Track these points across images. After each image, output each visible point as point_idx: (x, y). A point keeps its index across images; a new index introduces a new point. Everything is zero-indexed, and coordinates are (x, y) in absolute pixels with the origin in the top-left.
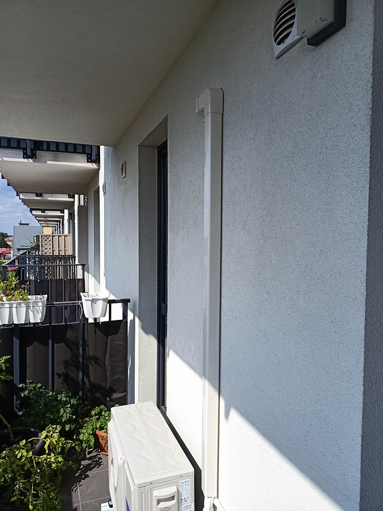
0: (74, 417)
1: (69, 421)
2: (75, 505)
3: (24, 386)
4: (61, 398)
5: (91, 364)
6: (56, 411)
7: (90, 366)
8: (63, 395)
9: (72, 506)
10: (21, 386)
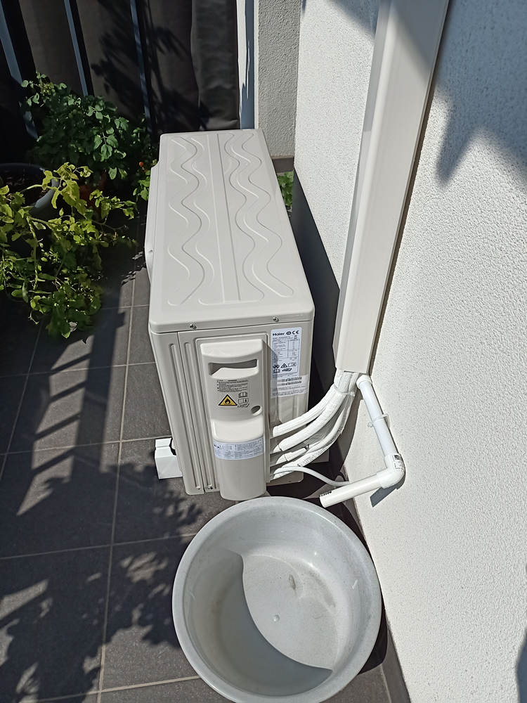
0: (124, 155)
1: (114, 161)
2: (122, 309)
3: (32, 86)
4: (94, 114)
5: (161, 50)
6: (87, 139)
7: (159, 53)
8: (97, 108)
9: (117, 310)
10: (25, 84)
